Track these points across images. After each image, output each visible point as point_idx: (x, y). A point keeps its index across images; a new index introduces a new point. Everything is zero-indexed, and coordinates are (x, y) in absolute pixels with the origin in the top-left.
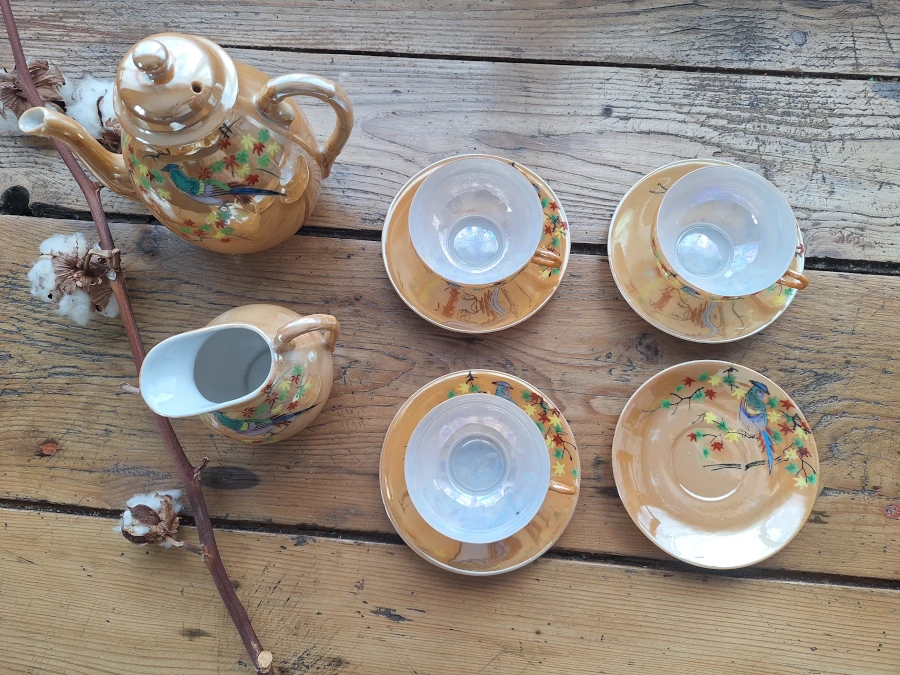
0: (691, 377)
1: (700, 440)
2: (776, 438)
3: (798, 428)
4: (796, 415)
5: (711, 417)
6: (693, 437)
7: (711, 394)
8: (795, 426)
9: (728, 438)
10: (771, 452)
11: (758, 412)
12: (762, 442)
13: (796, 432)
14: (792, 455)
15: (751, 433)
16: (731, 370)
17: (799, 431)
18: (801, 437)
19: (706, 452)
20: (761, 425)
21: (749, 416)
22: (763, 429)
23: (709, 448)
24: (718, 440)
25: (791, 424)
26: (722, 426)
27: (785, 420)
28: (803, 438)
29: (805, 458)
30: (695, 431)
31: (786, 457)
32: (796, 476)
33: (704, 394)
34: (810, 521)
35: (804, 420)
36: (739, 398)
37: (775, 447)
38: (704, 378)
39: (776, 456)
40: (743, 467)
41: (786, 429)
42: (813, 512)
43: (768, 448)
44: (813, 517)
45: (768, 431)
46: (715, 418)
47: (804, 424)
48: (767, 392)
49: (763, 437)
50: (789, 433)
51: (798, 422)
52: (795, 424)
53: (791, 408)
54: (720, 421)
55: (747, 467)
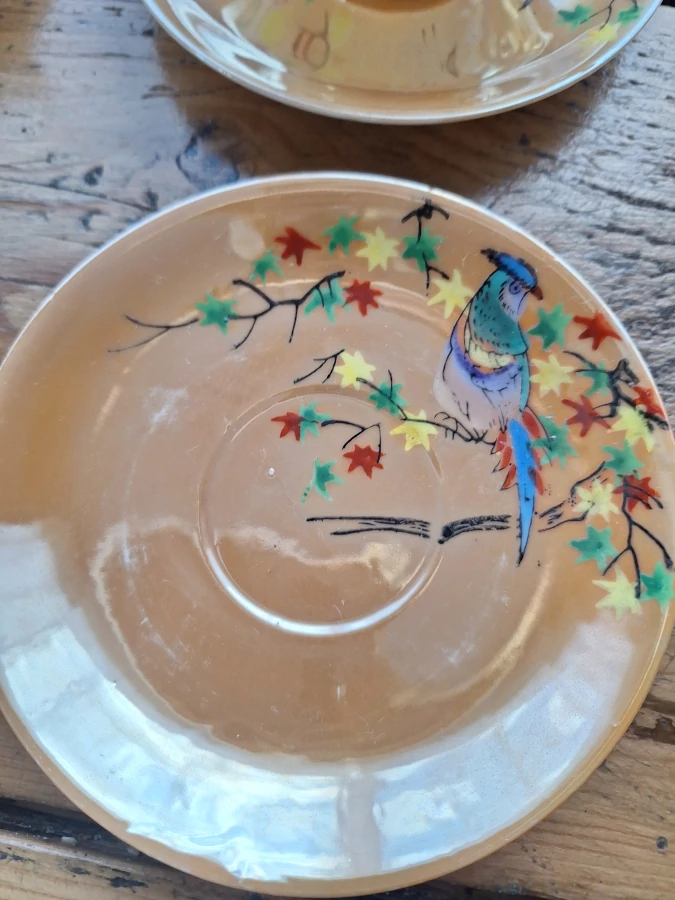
0: (306, 231)
1: (312, 434)
2: (551, 446)
3: (625, 411)
4: (623, 365)
5: (354, 368)
6: (292, 424)
7: (363, 296)
8: (615, 404)
9: (401, 438)
10: (533, 491)
11: (505, 360)
12: (508, 455)
13: (617, 426)
14: (602, 502)
15: (476, 424)
16: (426, 210)
17: (629, 419)
18: (631, 440)
19: (323, 476)
20: (511, 402)
21: (475, 372)
22: (513, 415)
23: (339, 464)
24: (367, 441)
25: (604, 395)
26: (385, 397)
27: (586, 381)
28: (641, 443)
29: (639, 513)
30: (299, 406)
31: (581, 507)
32: (607, 572)
33: (342, 296)
34: (637, 731)
35: (648, 381)
36: (448, 311)
37: (547, 476)
38: (345, 238)
39: (545, 503)
40: (436, 532)
41: (586, 416)
42: (651, 702)
43: (522, 477)
44: (650, 720)
45: (531, 421)
46: (367, 371)
47: (645, 397)
48: (536, 291)
49: (510, 442)
50: (596, 429)
51: (626, 390)
52: (618, 397)
53: (607, 342)
54: (382, 382)
55: (448, 532)
